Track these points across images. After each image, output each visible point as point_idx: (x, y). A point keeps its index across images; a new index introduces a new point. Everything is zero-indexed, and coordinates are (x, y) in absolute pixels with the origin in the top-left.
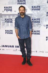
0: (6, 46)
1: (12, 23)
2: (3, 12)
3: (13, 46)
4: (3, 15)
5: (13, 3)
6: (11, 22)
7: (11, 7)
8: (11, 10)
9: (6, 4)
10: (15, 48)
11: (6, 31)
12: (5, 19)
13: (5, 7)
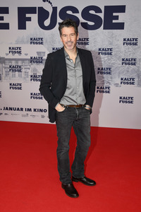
0: (11, 109)
1: (20, 73)
2: (7, 54)
3: (22, 109)
4: (7, 59)
5: (23, 42)
6: (20, 71)
7: (20, 48)
8: (20, 53)
9: (11, 43)
10: (24, 112)
11: (11, 84)
12: (10, 67)
13: (10, 48)
